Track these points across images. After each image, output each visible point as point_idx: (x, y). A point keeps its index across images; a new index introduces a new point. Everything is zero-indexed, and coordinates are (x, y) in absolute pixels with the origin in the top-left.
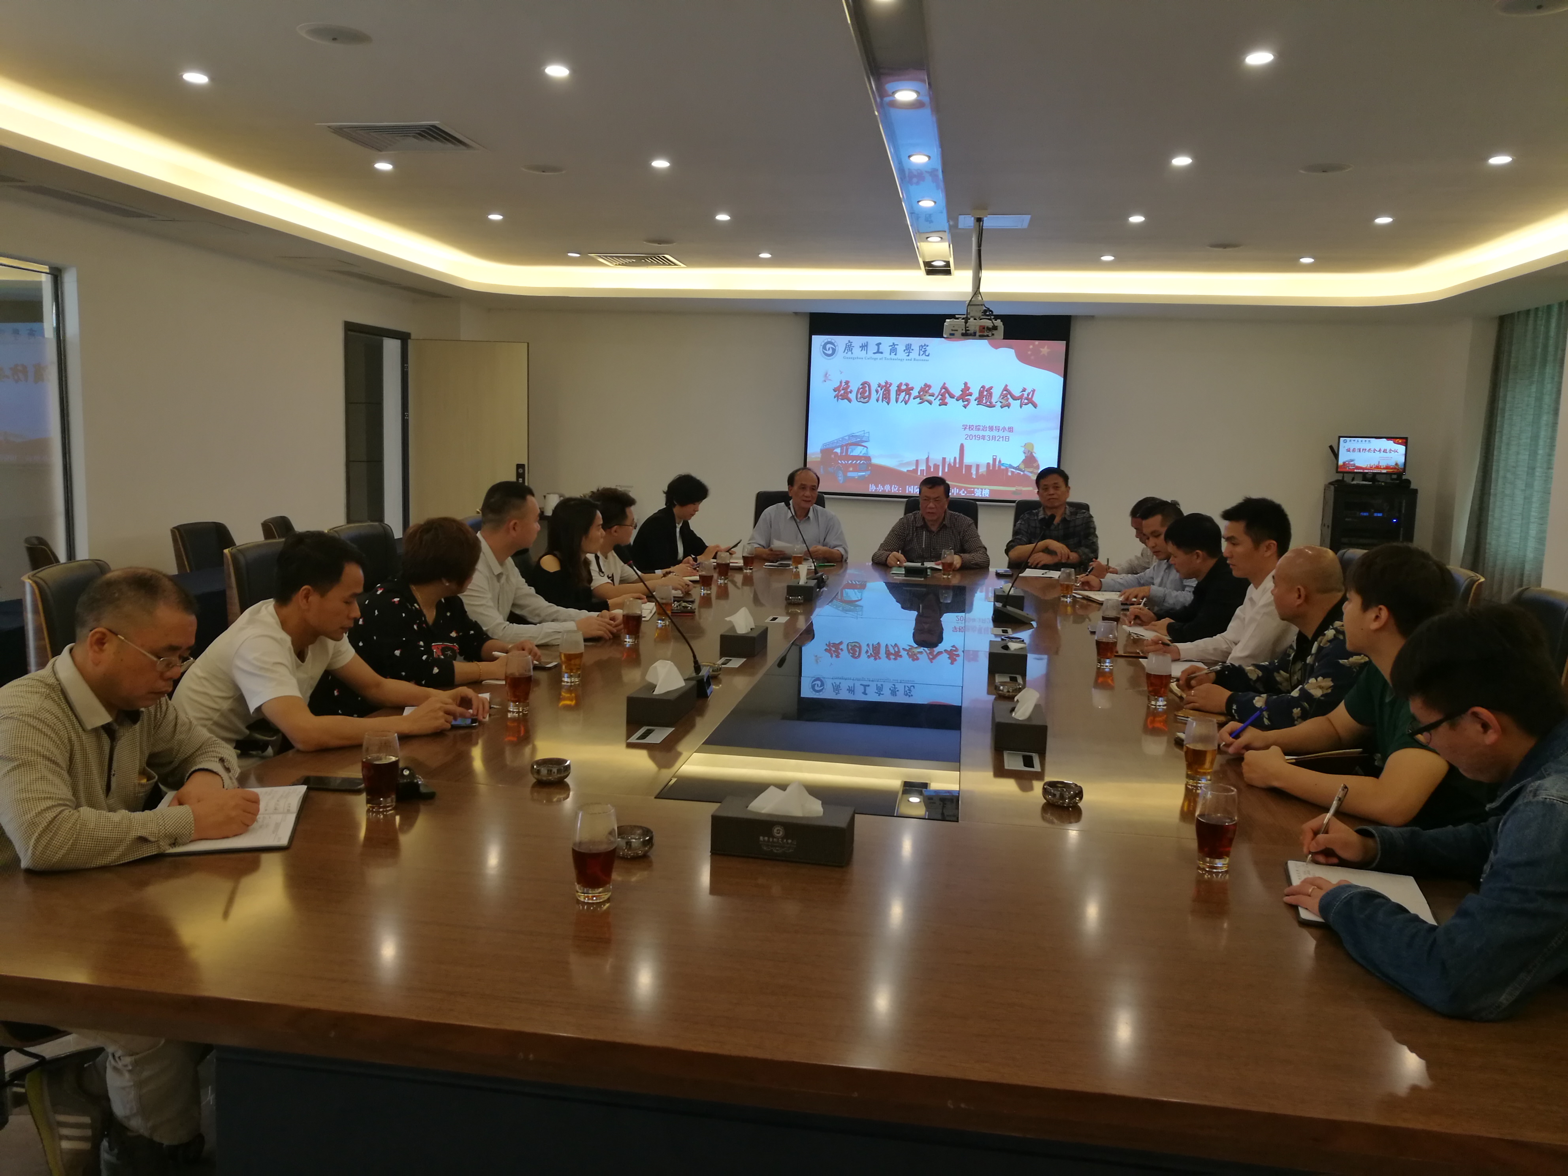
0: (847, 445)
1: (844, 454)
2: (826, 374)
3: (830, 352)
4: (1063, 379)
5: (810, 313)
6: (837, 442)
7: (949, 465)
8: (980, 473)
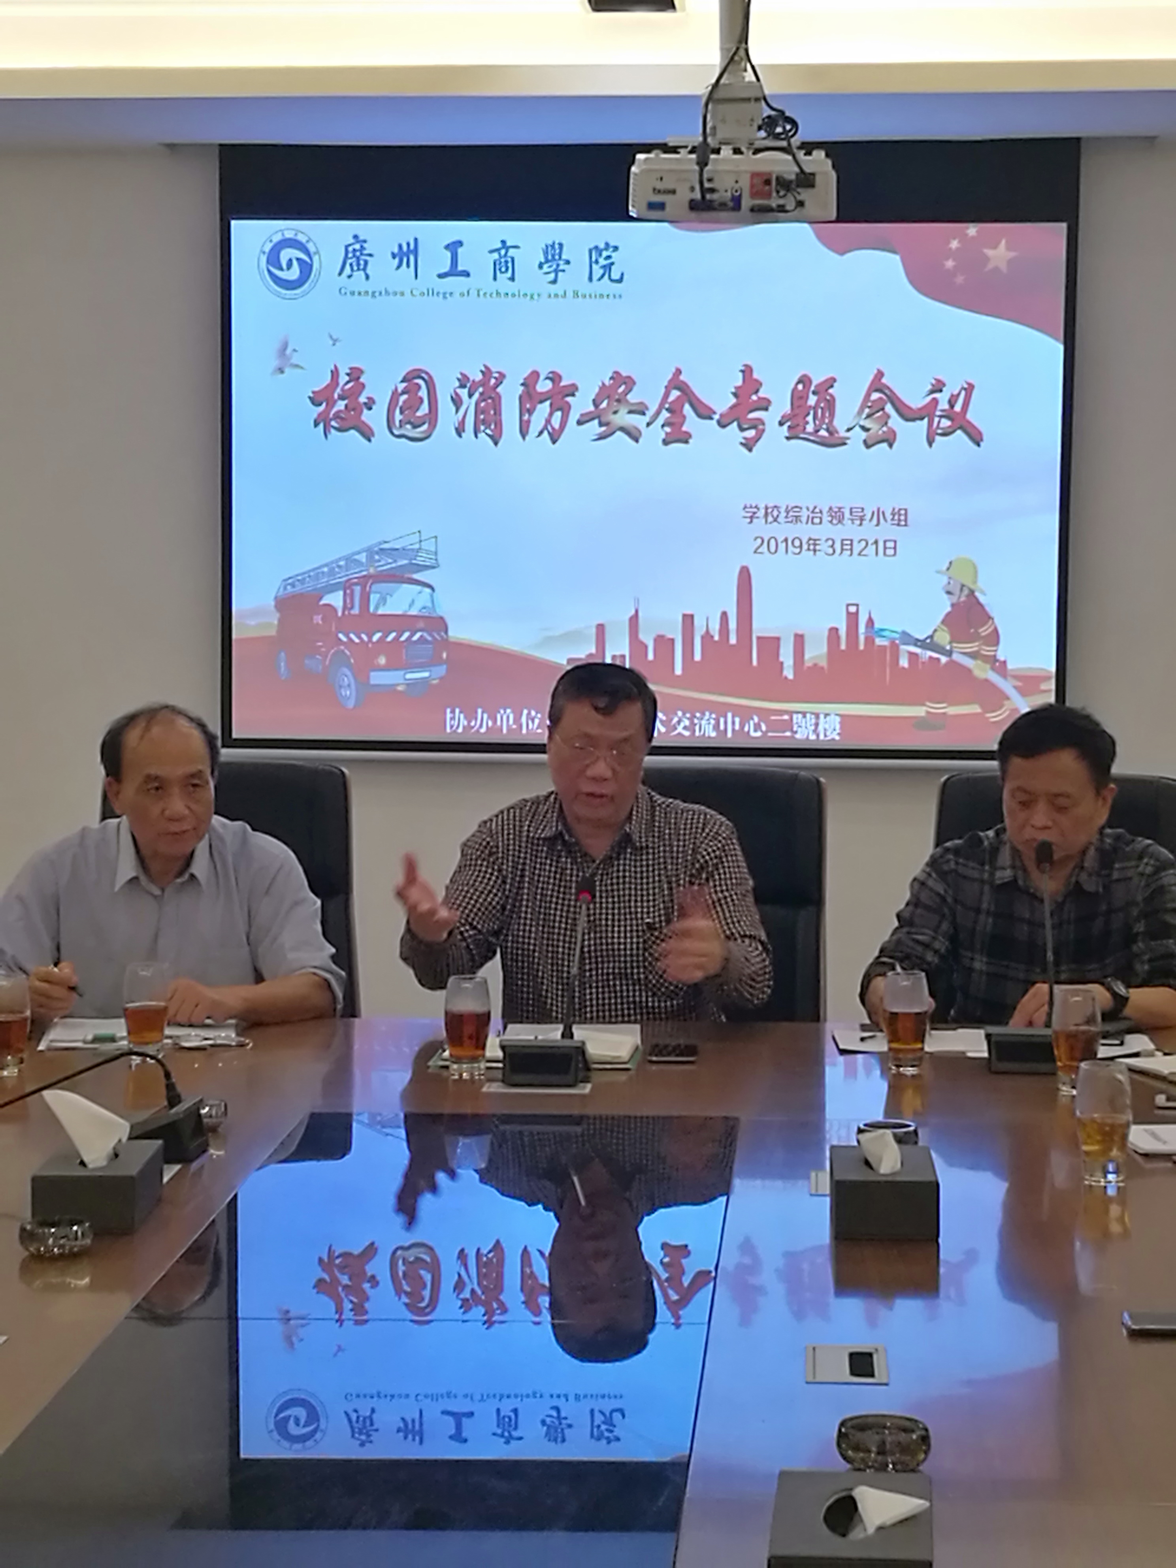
0: (364, 581)
1: (356, 611)
2: (285, 346)
3: (294, 274)
4: (1061, 347)
5: (221, 145)
6: (332, 572)
7: (707, 636)
8: (808, 663)
